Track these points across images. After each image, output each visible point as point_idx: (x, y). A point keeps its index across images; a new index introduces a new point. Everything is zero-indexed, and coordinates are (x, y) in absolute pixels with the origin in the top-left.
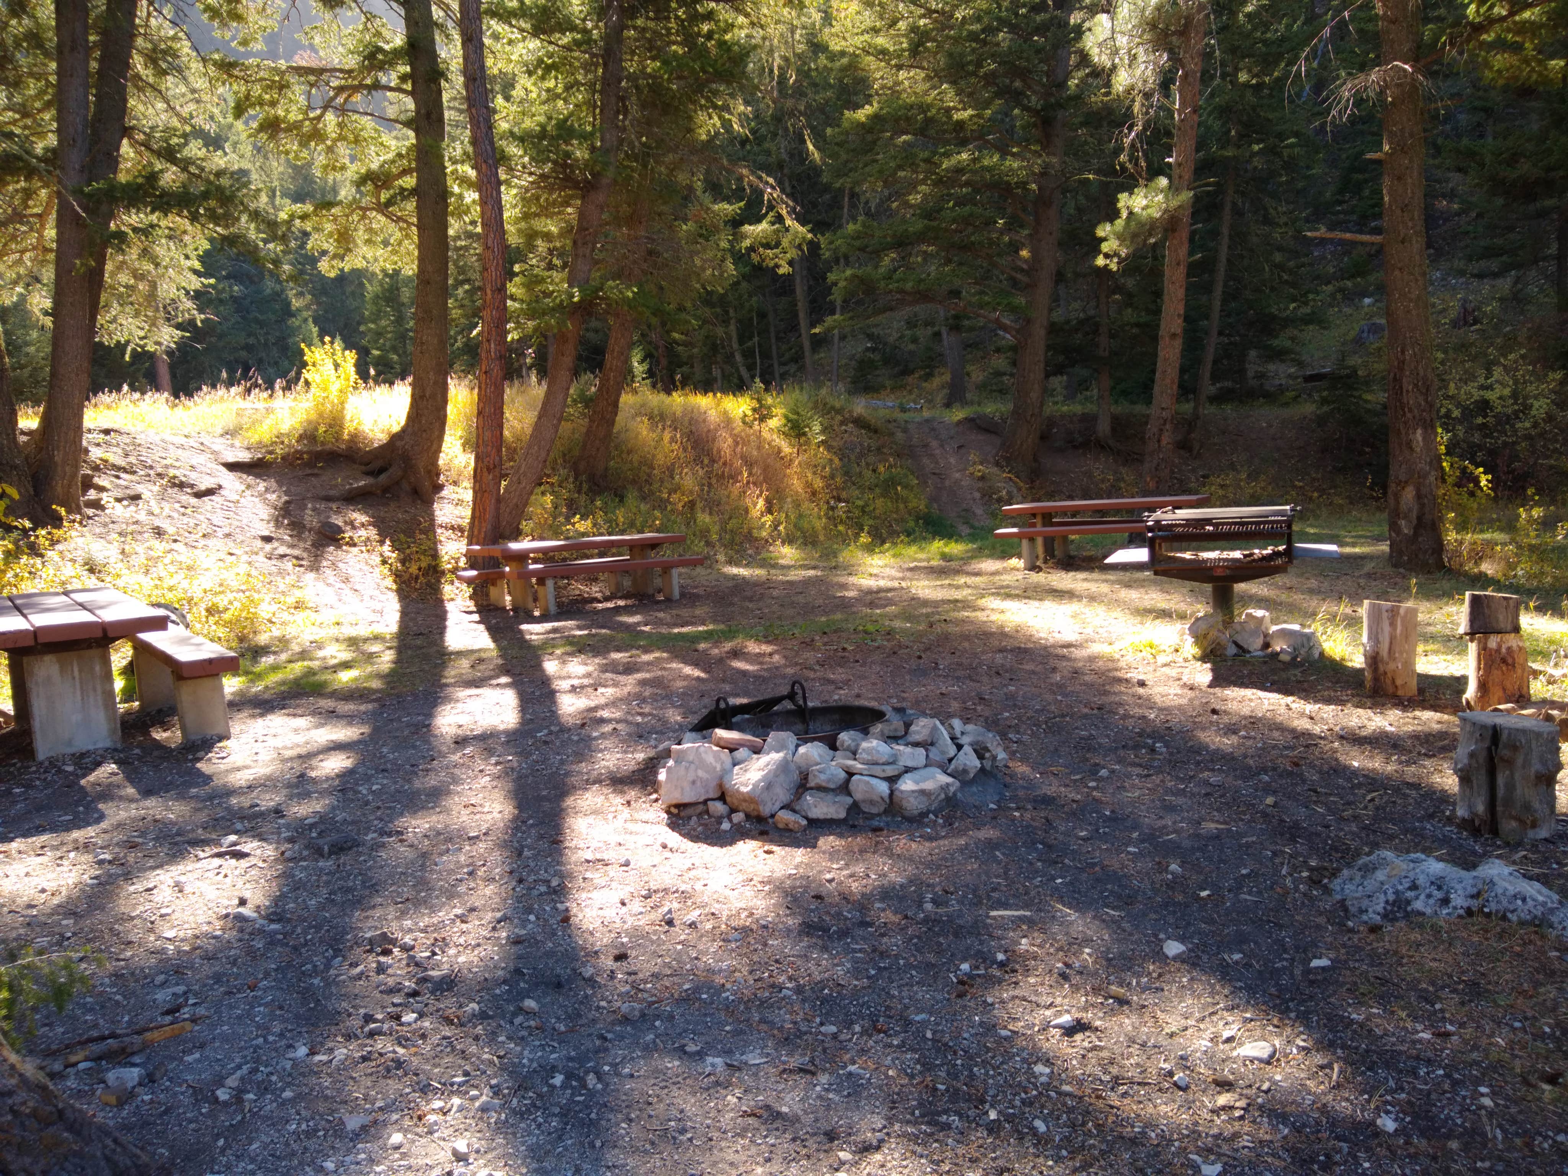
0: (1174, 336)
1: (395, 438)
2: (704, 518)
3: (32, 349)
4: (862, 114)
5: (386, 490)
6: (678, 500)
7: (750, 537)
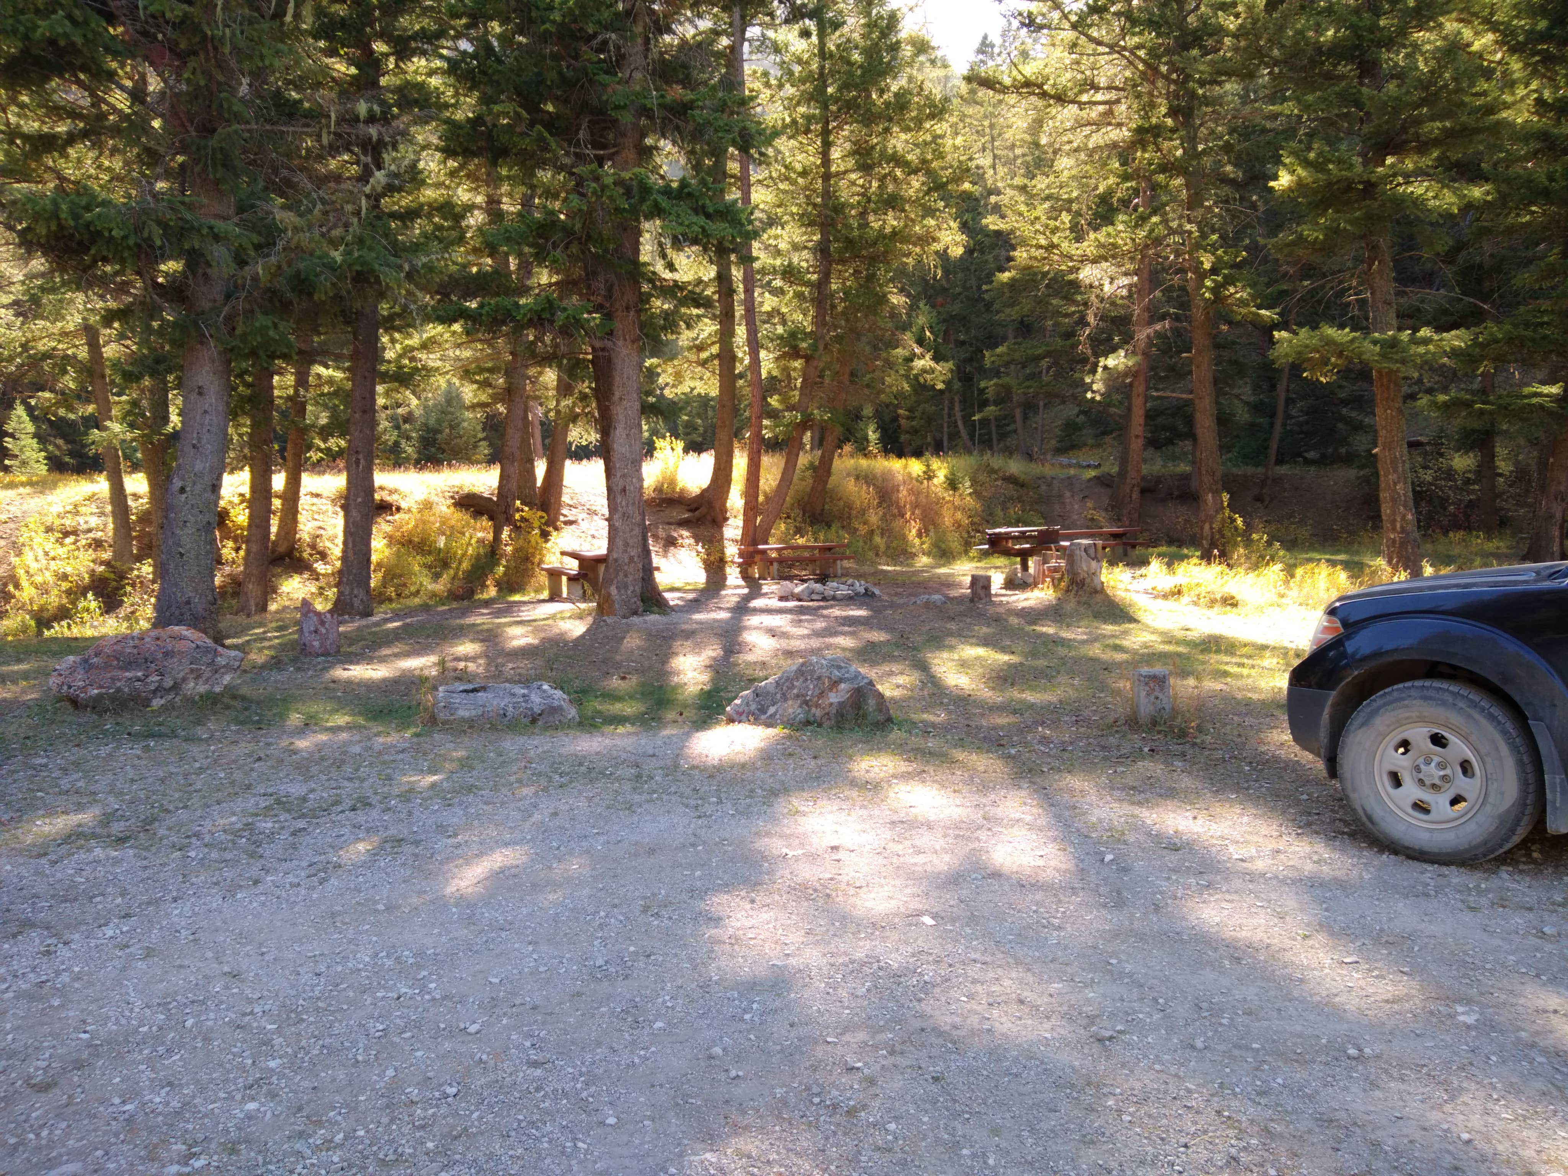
0: (1137, 437)
1: (704, 491)
2: (878, 539)
3: (465, 424)
4: (1006, 276)
5: (698, 520)
6: (863, 530)
7: (905, 552)
